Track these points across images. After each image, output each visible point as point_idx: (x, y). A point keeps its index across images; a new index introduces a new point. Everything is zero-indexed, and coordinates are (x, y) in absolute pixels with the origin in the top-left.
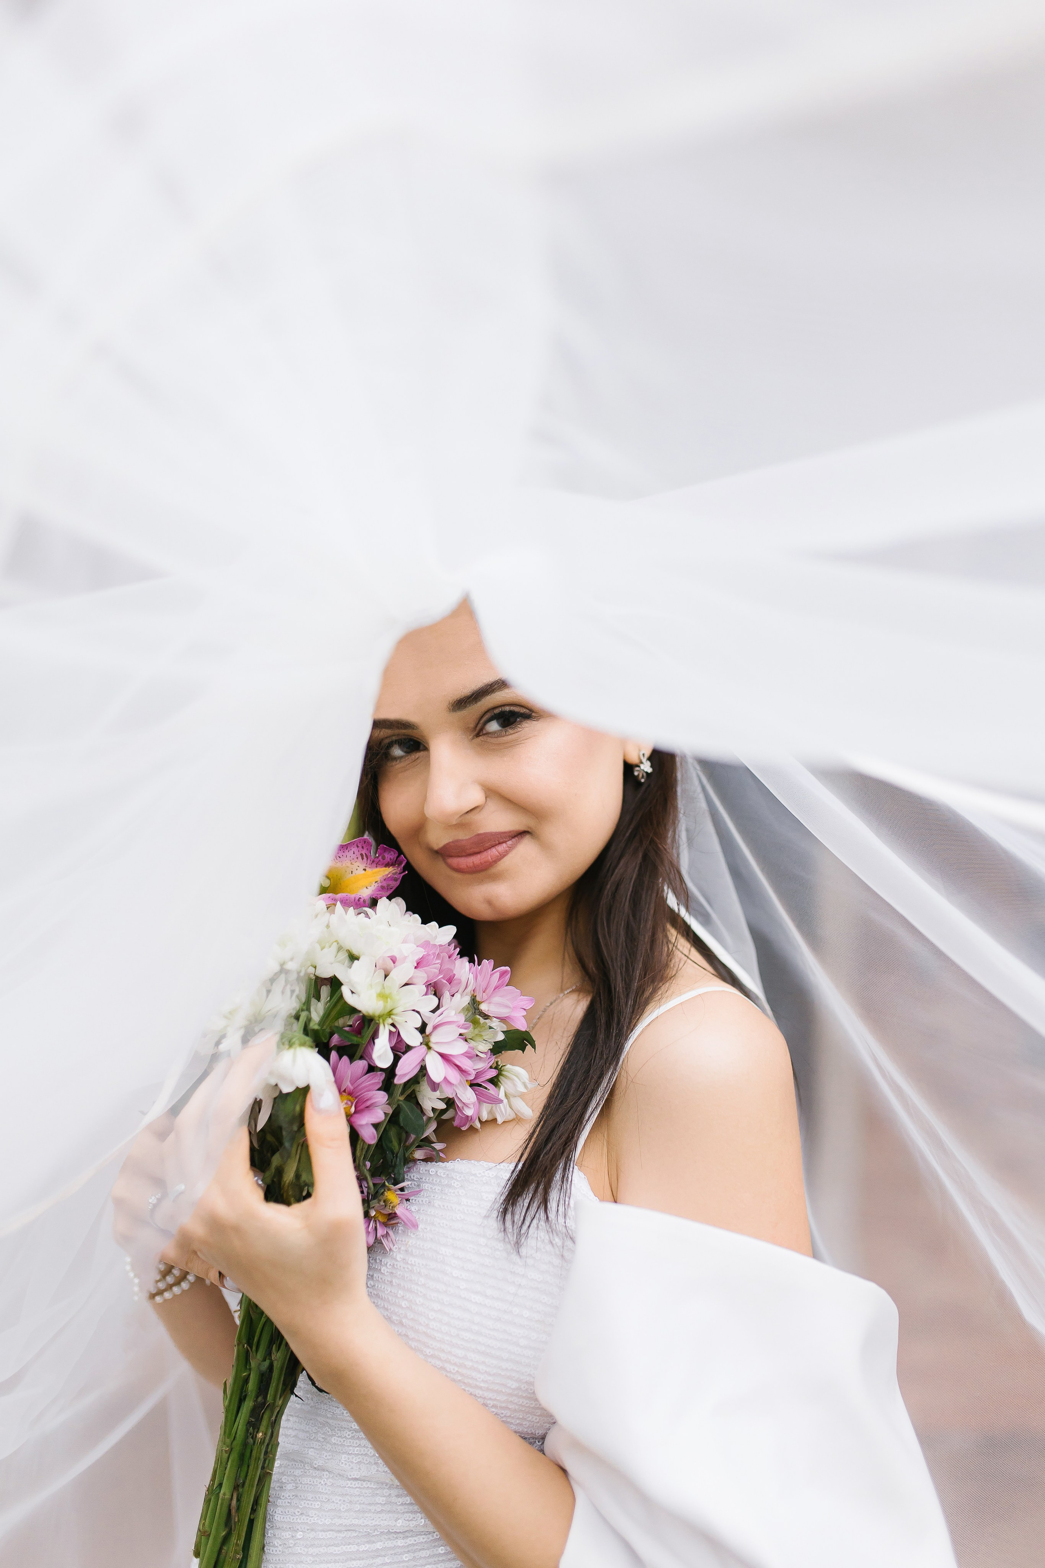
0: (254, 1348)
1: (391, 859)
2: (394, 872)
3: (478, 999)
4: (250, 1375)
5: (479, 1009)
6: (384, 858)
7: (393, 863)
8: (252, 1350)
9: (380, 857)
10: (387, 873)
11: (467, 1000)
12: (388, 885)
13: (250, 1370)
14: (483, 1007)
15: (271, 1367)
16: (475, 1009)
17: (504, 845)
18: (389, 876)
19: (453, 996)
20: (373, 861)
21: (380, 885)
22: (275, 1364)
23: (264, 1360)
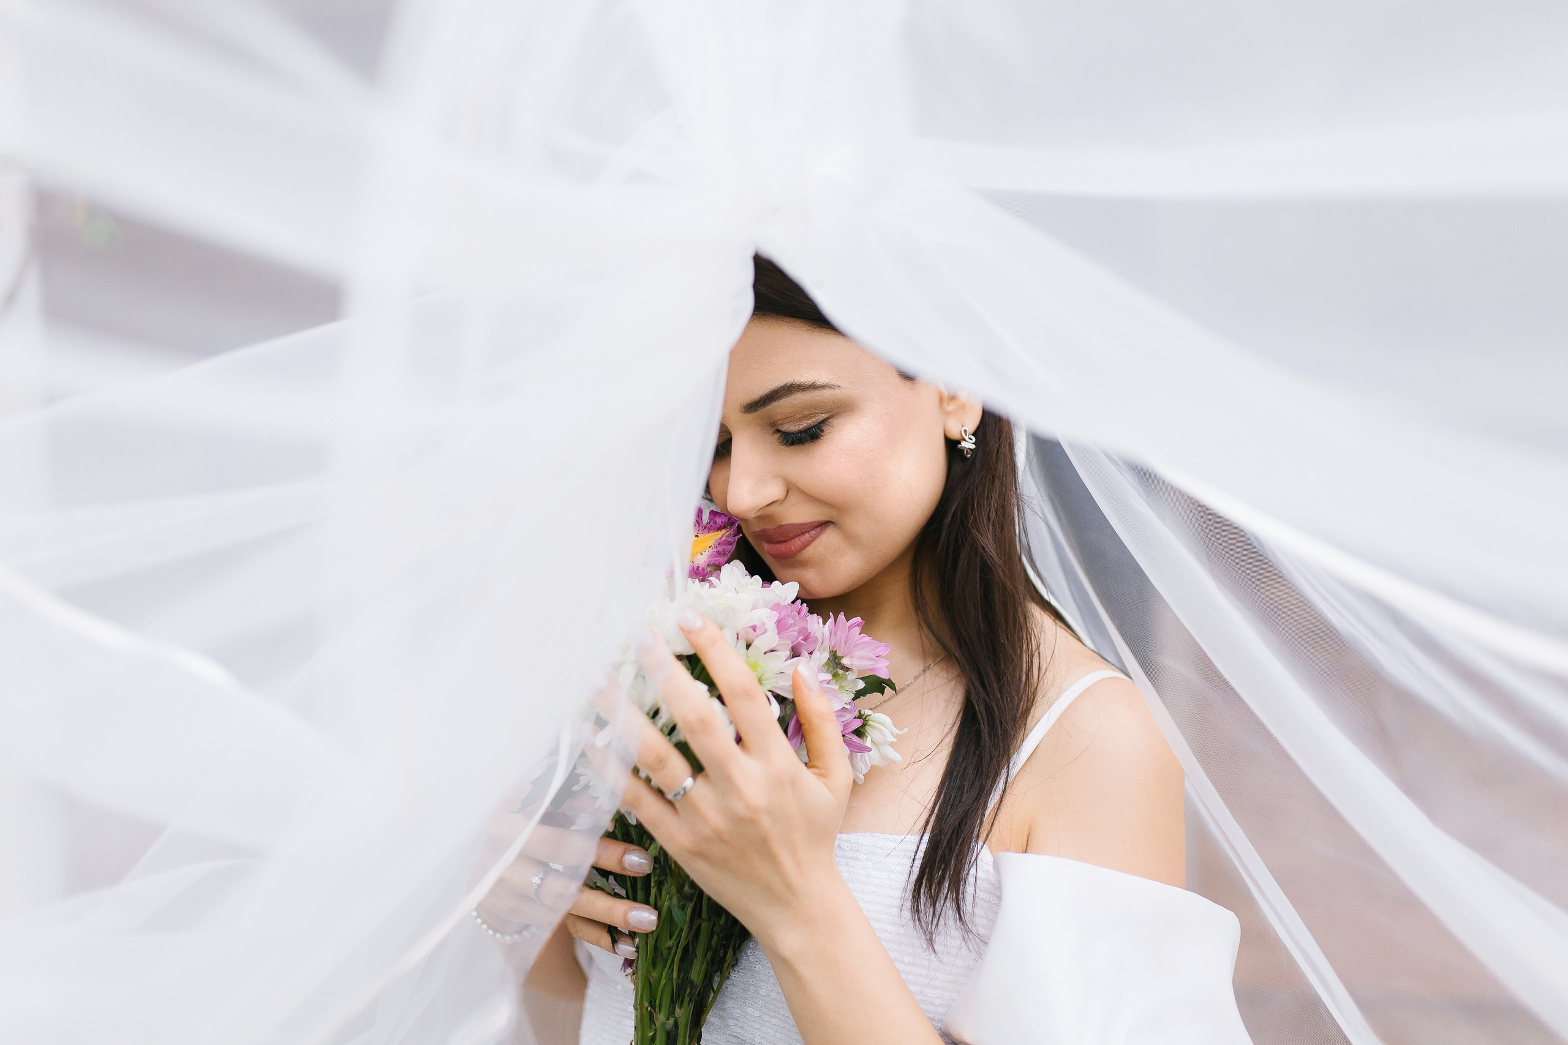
0: (657, 1009)
1: (722, 522)
2: (727, 534)
3: (839, 654)
4: (655, 1033)
5: (840, 664)
6: (715, 523)
7: (725, 526)
8: (655, 1011)
9: (712, 522)
10: (720, 536)
11: (826, 656)
12: (724, 550)
13: (655, 1030)
14: (845, 661)
15: (676, 1025)
16: (837, 664)
17: (807, 535)
18: (723, 539)
19: (811, 653)
20: (705, 527)
21: (715, 550)
22: (680, 1021)
23: (668, 1019)
